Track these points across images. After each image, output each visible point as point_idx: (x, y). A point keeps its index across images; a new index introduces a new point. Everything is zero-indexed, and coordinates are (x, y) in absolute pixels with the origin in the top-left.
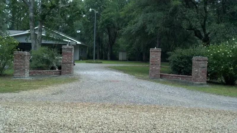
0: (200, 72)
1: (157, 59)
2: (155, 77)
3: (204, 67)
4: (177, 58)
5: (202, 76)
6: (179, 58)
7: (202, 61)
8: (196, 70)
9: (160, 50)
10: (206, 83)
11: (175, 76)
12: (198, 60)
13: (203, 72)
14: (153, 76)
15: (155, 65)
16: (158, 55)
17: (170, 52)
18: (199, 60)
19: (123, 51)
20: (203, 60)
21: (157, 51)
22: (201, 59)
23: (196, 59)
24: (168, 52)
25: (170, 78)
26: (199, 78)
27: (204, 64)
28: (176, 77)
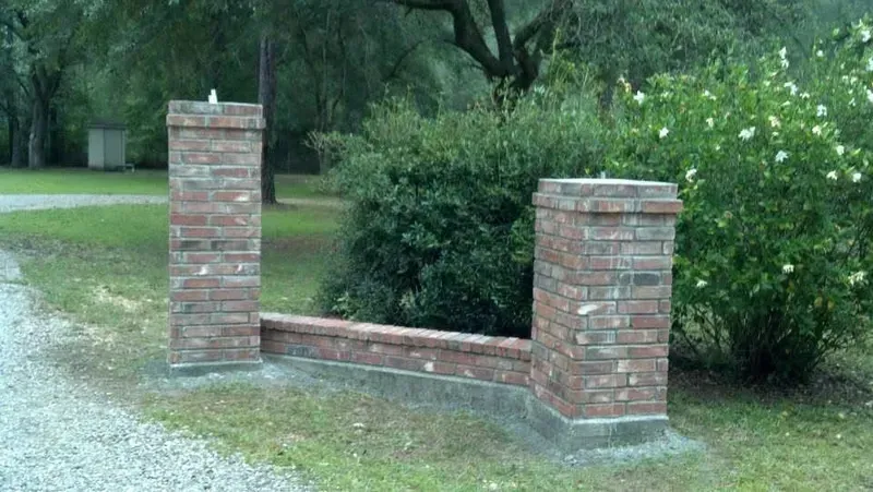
0: (616, 323)
1: (228, 199)
2: (214, 350)
3: (644, 280)
4: (387, 180)
5: (632, 355)
6: (404, 181)
7: (634, 221)
8: (583, 311)
9: (251, 115)
10: (663, 417)
11: (387, 342)
12: (597, 215)
13: (639, 320)
14: (198, 342)
15: (214, 246)
16: (241, 159)
17: (335, 136)
18: (606, 214)
19: (107, 127)
20: (641, 215)
21: (229, 130)
22: (627, 207)
23: (587, 206)
24: (323, 137)
25: (346, 358)
26: (604, 380)
27: (649, 249)
28: (392, 352)
